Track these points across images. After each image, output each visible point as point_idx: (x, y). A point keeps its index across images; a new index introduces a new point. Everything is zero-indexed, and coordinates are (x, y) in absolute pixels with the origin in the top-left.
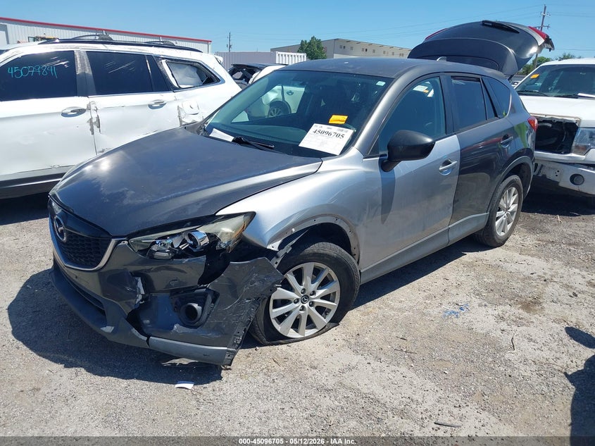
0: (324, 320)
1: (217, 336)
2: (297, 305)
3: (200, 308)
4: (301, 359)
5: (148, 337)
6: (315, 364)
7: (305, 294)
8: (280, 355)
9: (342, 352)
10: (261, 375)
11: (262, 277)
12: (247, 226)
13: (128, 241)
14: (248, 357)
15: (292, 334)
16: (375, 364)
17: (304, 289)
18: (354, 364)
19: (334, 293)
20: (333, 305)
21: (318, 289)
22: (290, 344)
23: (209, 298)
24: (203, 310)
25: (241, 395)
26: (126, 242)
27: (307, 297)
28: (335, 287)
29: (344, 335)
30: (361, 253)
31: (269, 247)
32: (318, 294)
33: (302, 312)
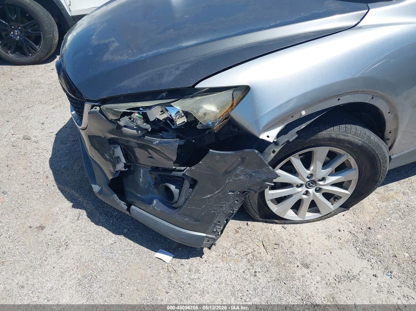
0: (332, 207)
1: (195, 223)
2: (299, 189)
3: (178, 191)
4: (294, 249)
5: (129, 205)
6: (308, 261)
7: (312, 179)
8: (271, 238)
9: (344, 250)
10: (244, 260)
11: (249, 171)
12: (237, 104)
13: (99, 106)
14: (237, 232)
15: (290, 215)
16: (383, 279)
17: (312, 175)
18: (355, 272)
19: (350, 182)
20: (346, 193)
21: (328, 176)
22: (286, 226)
23: (187, 184)
24: (180, 193)
25: (215, 286)
26: (98, 108)
27: (314, 182)
28: (352, 175)
29: (351, 226)
30: (399, 138)
31: (263, 136)
32: (327, 182)
33: (305, 196)
